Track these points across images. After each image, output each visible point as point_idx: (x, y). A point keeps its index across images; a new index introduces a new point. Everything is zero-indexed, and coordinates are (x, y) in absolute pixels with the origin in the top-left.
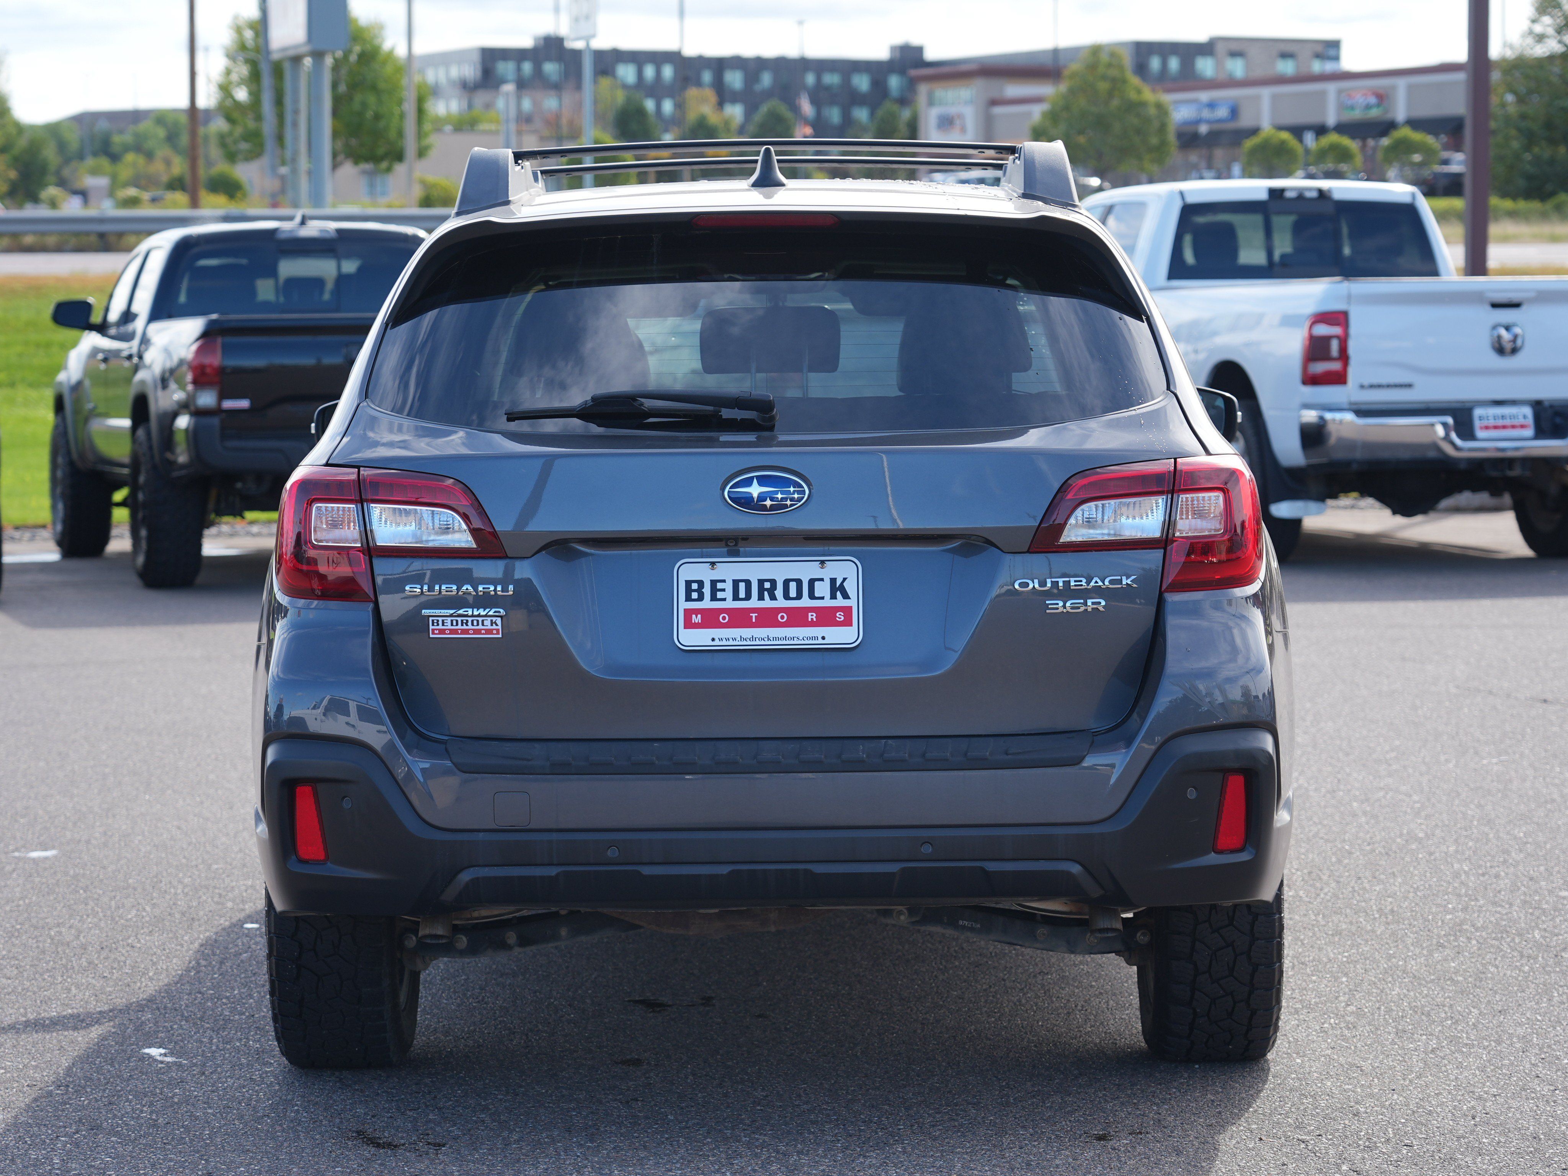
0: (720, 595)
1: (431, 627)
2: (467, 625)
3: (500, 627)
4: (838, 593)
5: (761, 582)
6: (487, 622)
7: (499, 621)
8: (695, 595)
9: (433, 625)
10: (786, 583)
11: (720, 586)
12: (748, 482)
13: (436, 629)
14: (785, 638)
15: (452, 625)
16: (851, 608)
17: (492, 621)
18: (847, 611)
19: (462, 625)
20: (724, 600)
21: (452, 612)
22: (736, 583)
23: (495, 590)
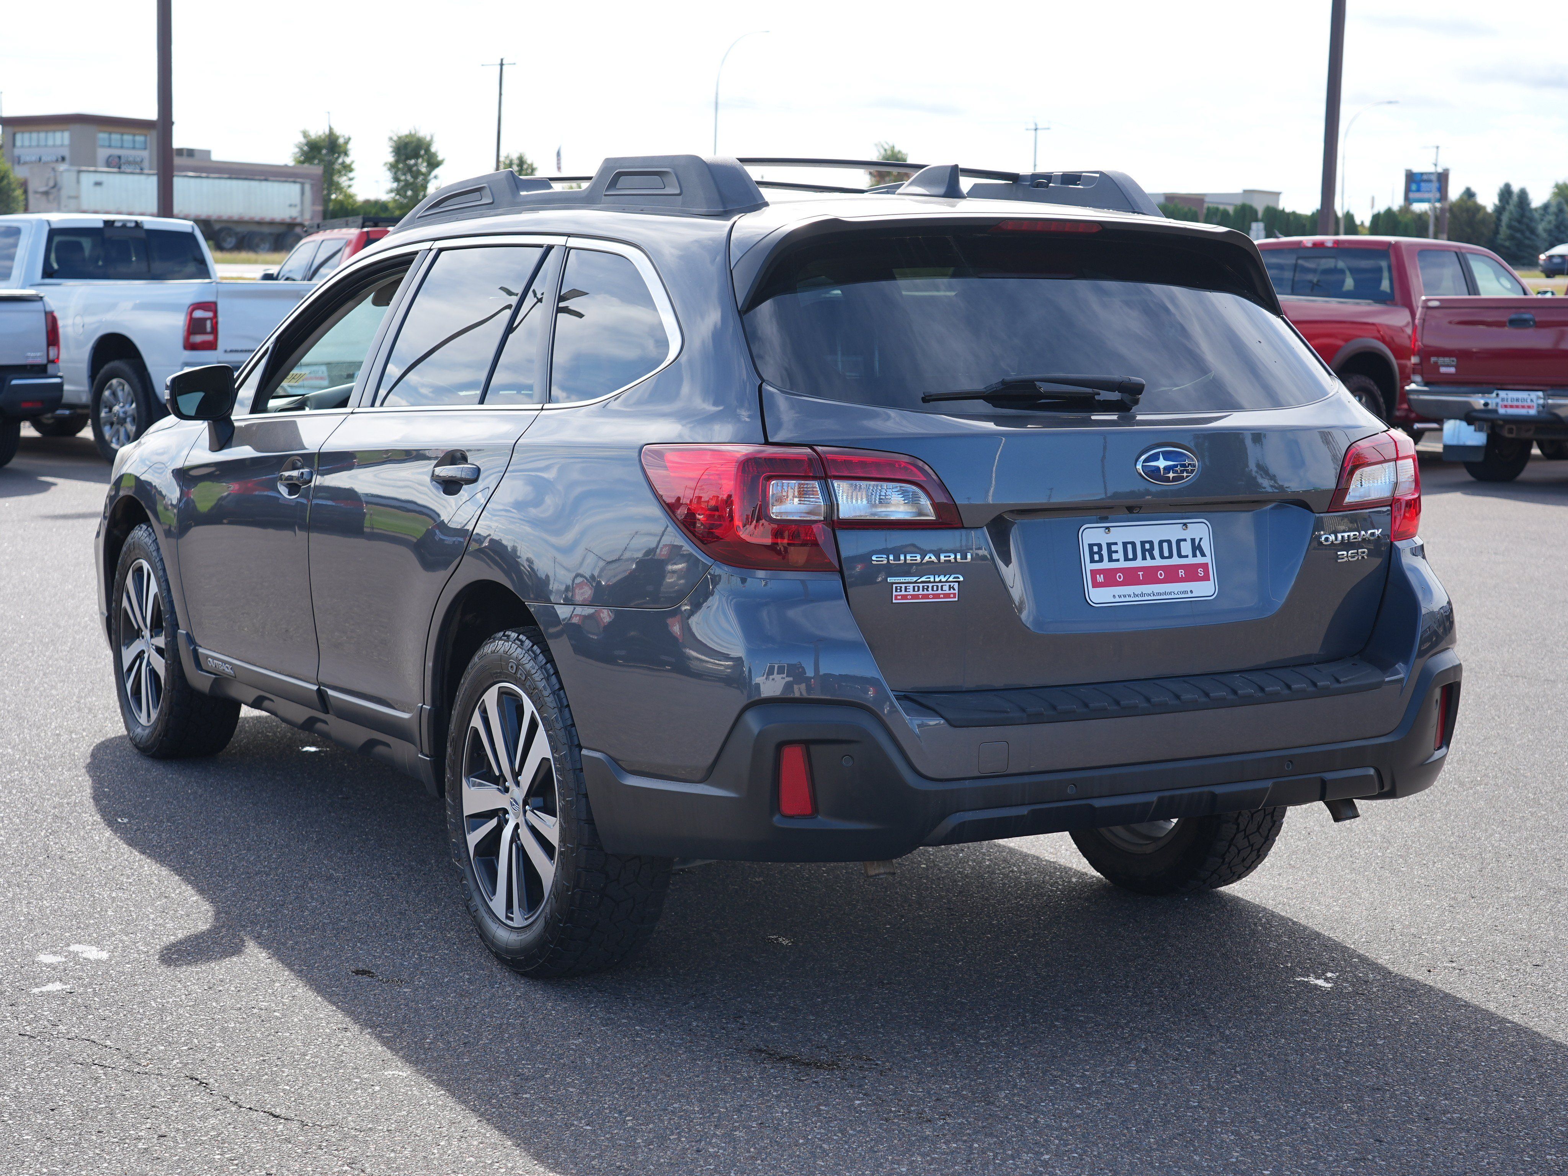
0: (1115, 556)
1: (894, 593)
2: (928, 590)
3: (956, 592)
4: (1198, 552)
5: (1143, 543)
6: (946, 588)
7: (956, 586)
8: (1096, 557)
9: (896, 591)
10: (1161, 543)
11: (1114, 548)
12: (1155, 458)
13: (899, 595)
14: (1165, 593)
15: (914, 590)
16: (1207, 564)
17: (950, 586)
18: (1205, 566)
19: (923, 591)
20: (1118, 560)
21: (915, 579)
22: (1125, 544)
23: (955, 558)
